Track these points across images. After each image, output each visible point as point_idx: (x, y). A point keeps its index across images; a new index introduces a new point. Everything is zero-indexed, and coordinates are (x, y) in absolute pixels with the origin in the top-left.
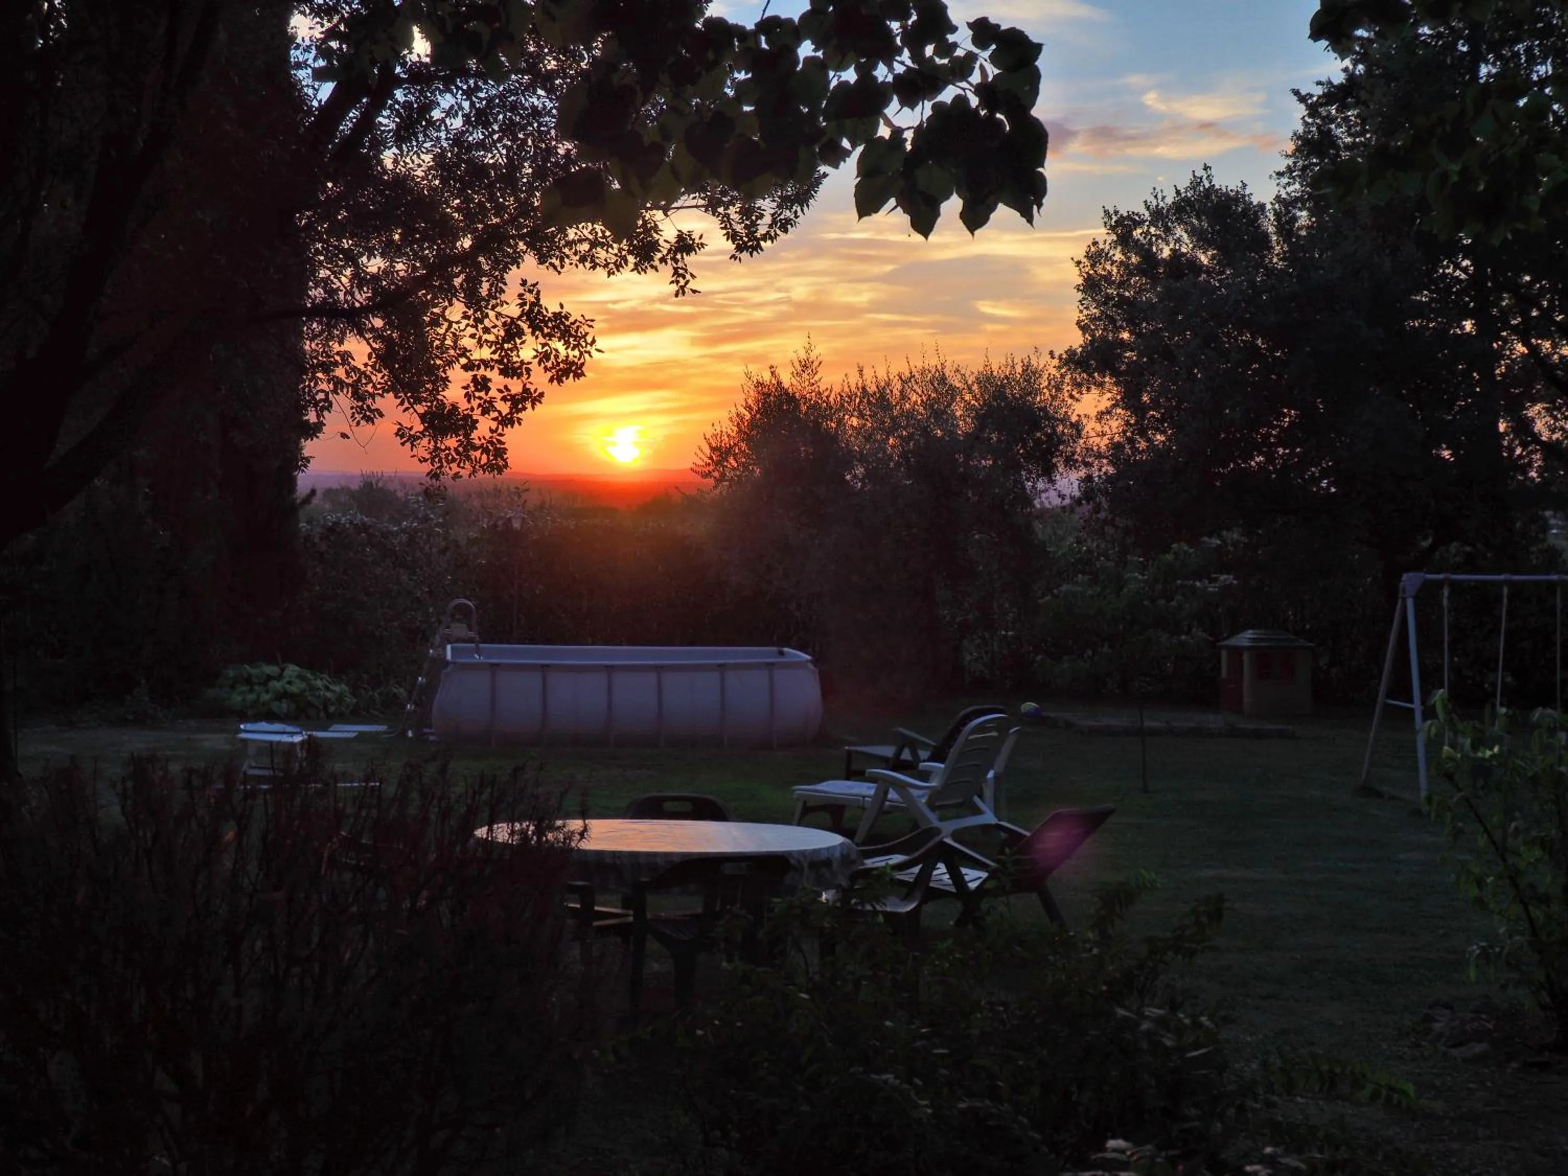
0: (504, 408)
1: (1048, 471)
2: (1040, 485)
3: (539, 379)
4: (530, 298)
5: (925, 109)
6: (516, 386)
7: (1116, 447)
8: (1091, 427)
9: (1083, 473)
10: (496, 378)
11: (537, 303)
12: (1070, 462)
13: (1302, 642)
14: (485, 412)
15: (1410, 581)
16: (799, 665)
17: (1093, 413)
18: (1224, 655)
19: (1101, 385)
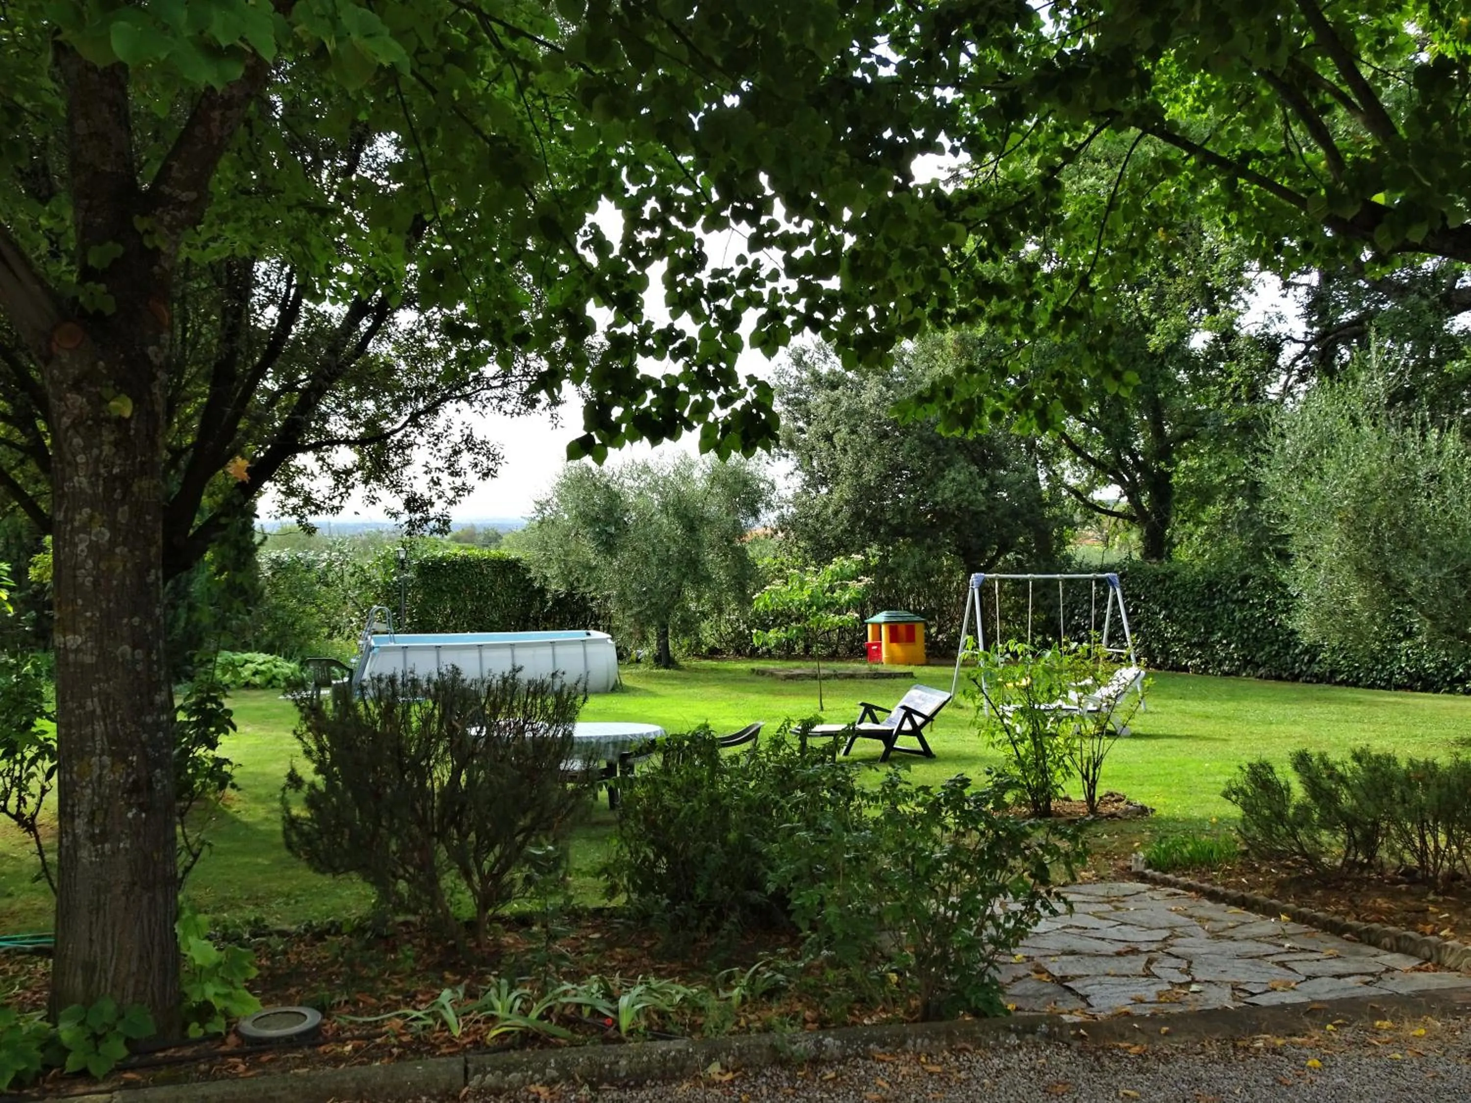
0: (450, 494)
1: (755, 513)
2: (751, 520)
3: (471, 478)
4: (467, 432)
5: (728, 411)
6: (458, 481)
7: (796, 496)
8: (780, 484)
9: (777, 513)
10: (446, 479)
11: (470, 435)
12: (769, 505)
13: (917, 618)
14: (440, 497)
15: (975, 578)
16: (603, 641)
17: (782, 475)
18: (870, 627)
19: (787, 456)
